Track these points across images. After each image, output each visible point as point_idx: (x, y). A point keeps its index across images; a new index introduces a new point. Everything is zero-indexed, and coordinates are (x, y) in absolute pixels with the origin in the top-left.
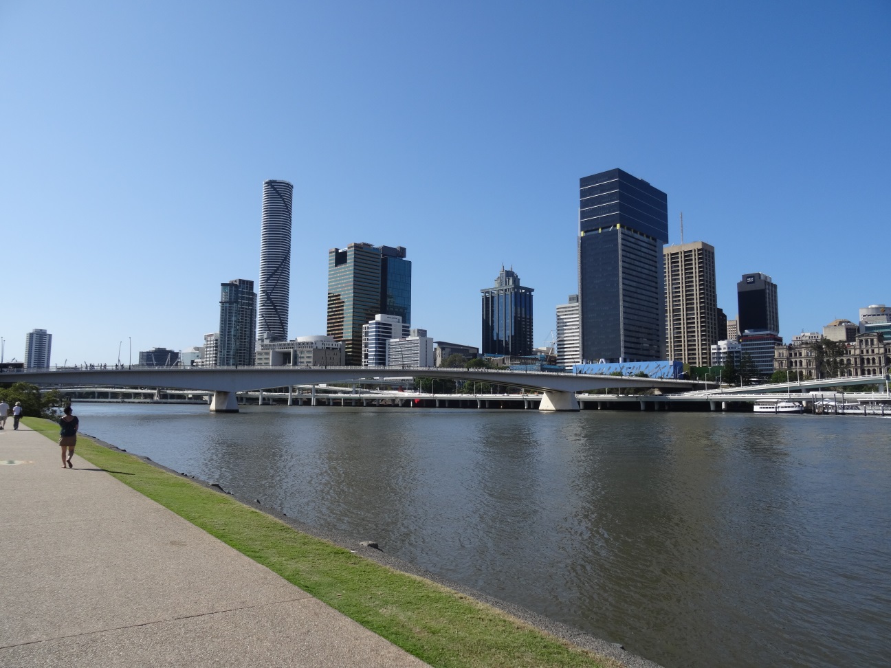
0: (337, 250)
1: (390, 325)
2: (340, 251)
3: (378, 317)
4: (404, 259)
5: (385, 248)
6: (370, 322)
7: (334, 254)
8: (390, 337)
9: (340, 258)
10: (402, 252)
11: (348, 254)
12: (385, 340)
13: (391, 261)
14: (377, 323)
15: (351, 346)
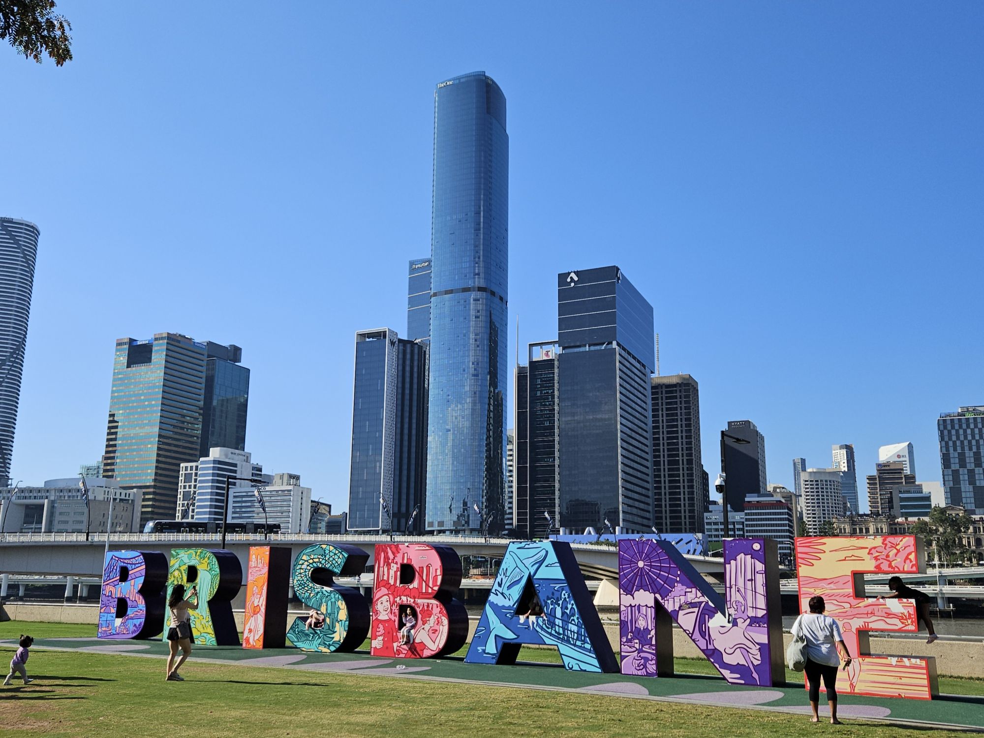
0: (132, 340)
1: (235, 465)
2: (138, 343)
3: (215, 453)
4: (237, 364)
5: (210, 344)
6: (202, 459)
7: (127, 347)
9: (138, 354)
10: (235, 353)
11: (155, 348)
12: (228, 489)
13: (220, 364)
14: (215, 462)
15: (151, 496)
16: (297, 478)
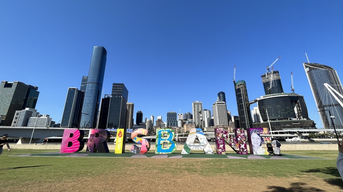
0: (6, 82)
1: (32, 112)
2: (8, 83)
3: (27, 109)
4: (36, 90)
5: (30, 85)
6: (23, 110)
8: (31, 116)
9: (8, 85)
11: (13, 84)
12: (29, 117)
13: (31, 90)
15: (5, 118)
16: (49, 116)
